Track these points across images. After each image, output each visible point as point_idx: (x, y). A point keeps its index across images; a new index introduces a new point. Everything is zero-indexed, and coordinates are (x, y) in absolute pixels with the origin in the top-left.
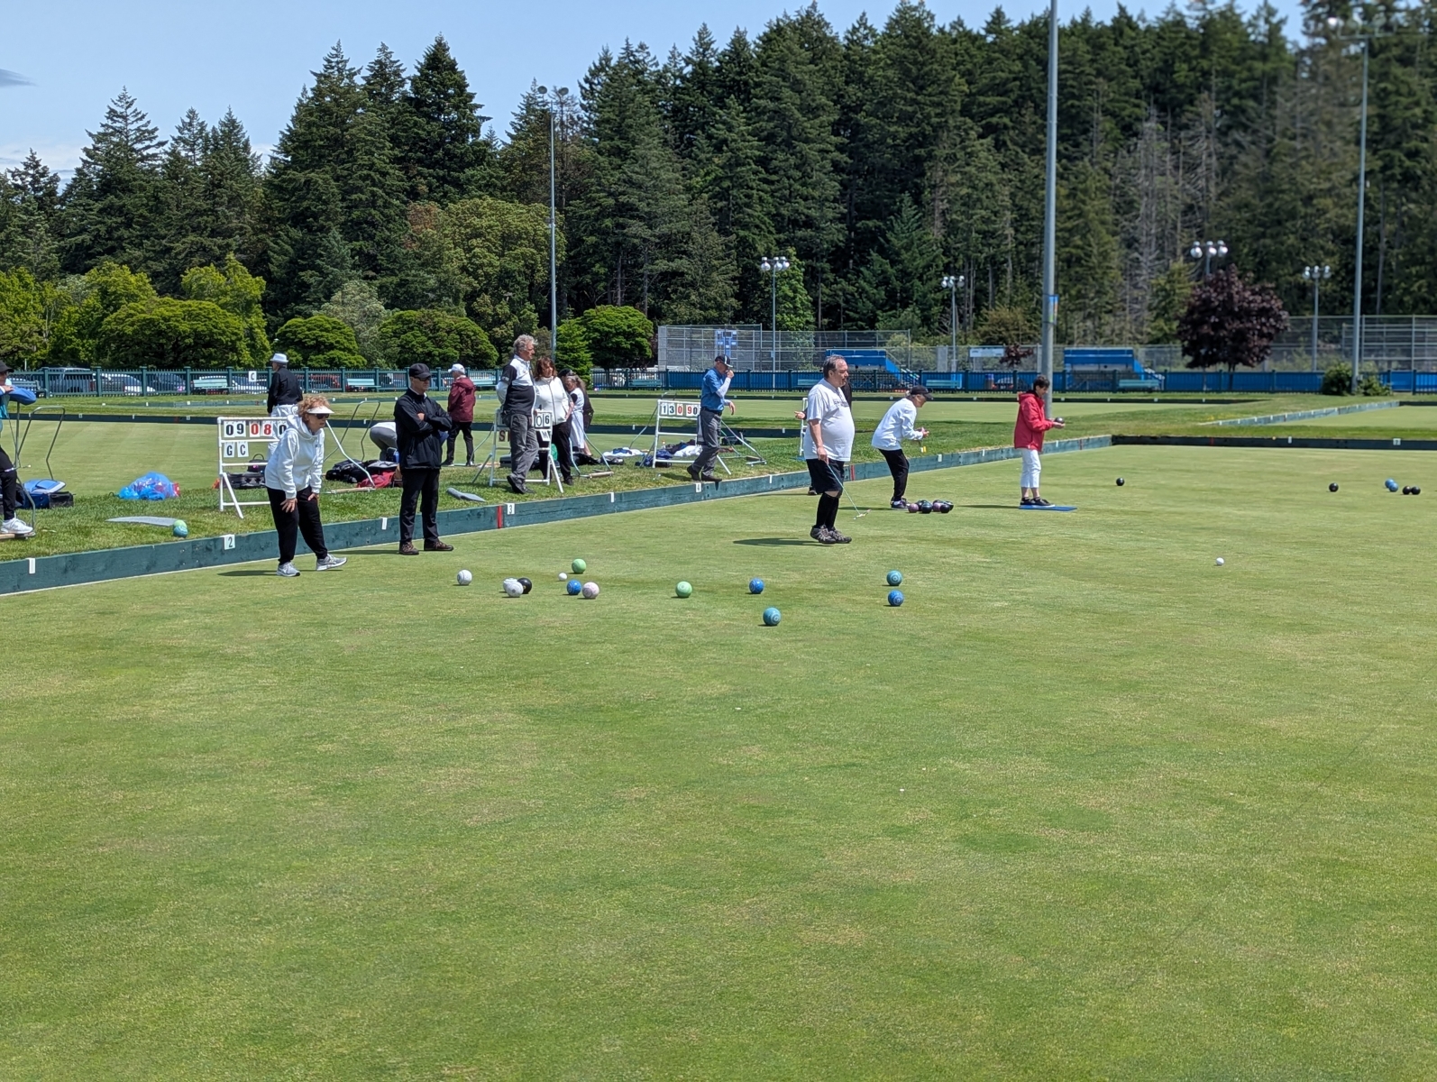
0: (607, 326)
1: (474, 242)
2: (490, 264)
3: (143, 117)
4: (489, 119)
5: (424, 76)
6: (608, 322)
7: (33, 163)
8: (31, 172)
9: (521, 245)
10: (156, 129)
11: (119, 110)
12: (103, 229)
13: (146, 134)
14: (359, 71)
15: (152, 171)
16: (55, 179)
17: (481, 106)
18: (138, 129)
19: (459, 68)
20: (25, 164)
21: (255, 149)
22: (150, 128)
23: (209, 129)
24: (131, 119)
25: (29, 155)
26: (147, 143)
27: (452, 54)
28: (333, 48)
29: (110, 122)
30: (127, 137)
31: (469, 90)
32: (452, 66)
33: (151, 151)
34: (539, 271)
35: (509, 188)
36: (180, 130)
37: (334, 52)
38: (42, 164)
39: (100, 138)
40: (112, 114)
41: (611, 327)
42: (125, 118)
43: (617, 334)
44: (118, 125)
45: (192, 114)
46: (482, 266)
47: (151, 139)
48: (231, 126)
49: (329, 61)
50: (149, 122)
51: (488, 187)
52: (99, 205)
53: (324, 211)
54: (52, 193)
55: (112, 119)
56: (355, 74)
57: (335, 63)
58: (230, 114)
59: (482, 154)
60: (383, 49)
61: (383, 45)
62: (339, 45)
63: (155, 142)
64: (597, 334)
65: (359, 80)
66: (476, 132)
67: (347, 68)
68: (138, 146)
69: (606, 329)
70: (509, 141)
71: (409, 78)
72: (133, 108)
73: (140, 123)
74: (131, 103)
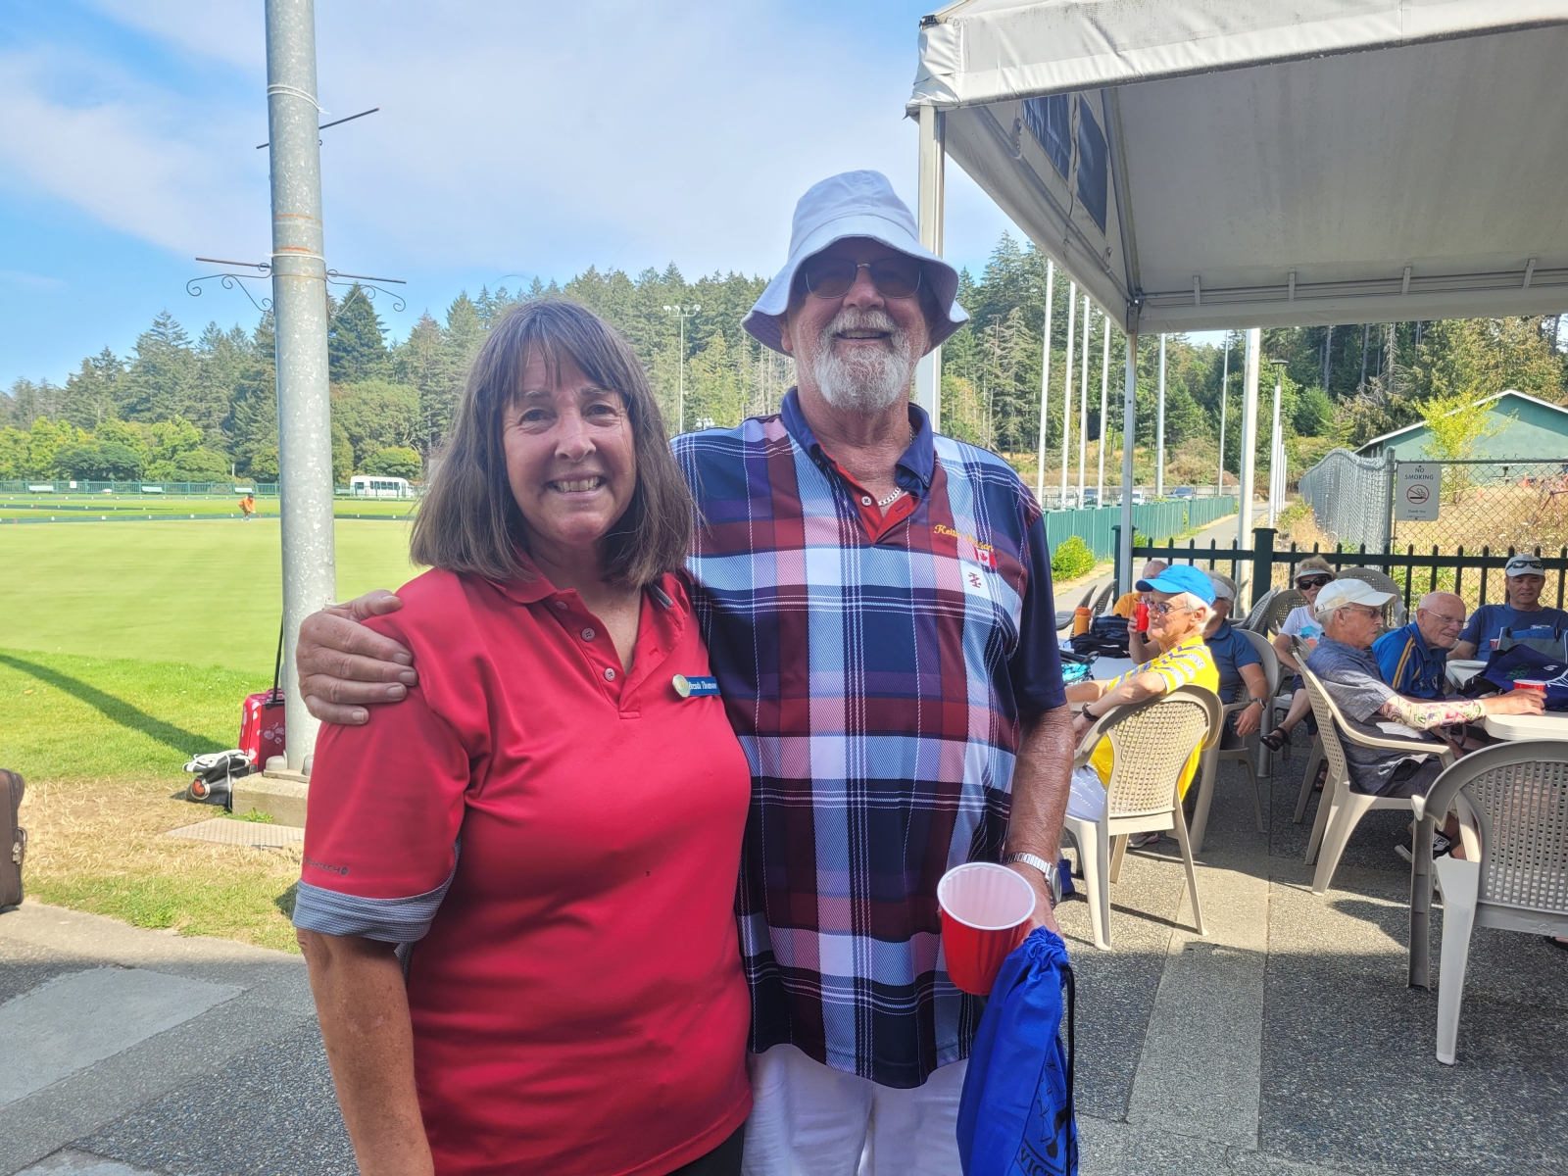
3: (177, 325)
5: (347, 304)
7: (106, 354)
8: (106, 359)
10: (187, 333)
11: (161, 321)
13: (180, 337)
16: (121, 365)
17: (382, 323)
18: (175, 333)
19: (369, 300)
20: (102, 354)
22: (183, 332)
23: (223, 333)
24: (169, 326)
26: (181, 342)
27: (364, 293)
30: (167, 338)
31: (376, 312)
33: (181, 347)
38: (112, 354)
39: (146, 337)
40: (157, 324)
42: (165, 325)
44: (160, 330)
45: (213, 324)
47: (183, 339)
50: (182, 328)
54: (121, 371)
58: (237, 325)
59: (382, 354)
63: (186, 341)
66: (379, 339)
68: (175, 344)
72: (171, 320)
73: (176, 329)
74: (170, 317)
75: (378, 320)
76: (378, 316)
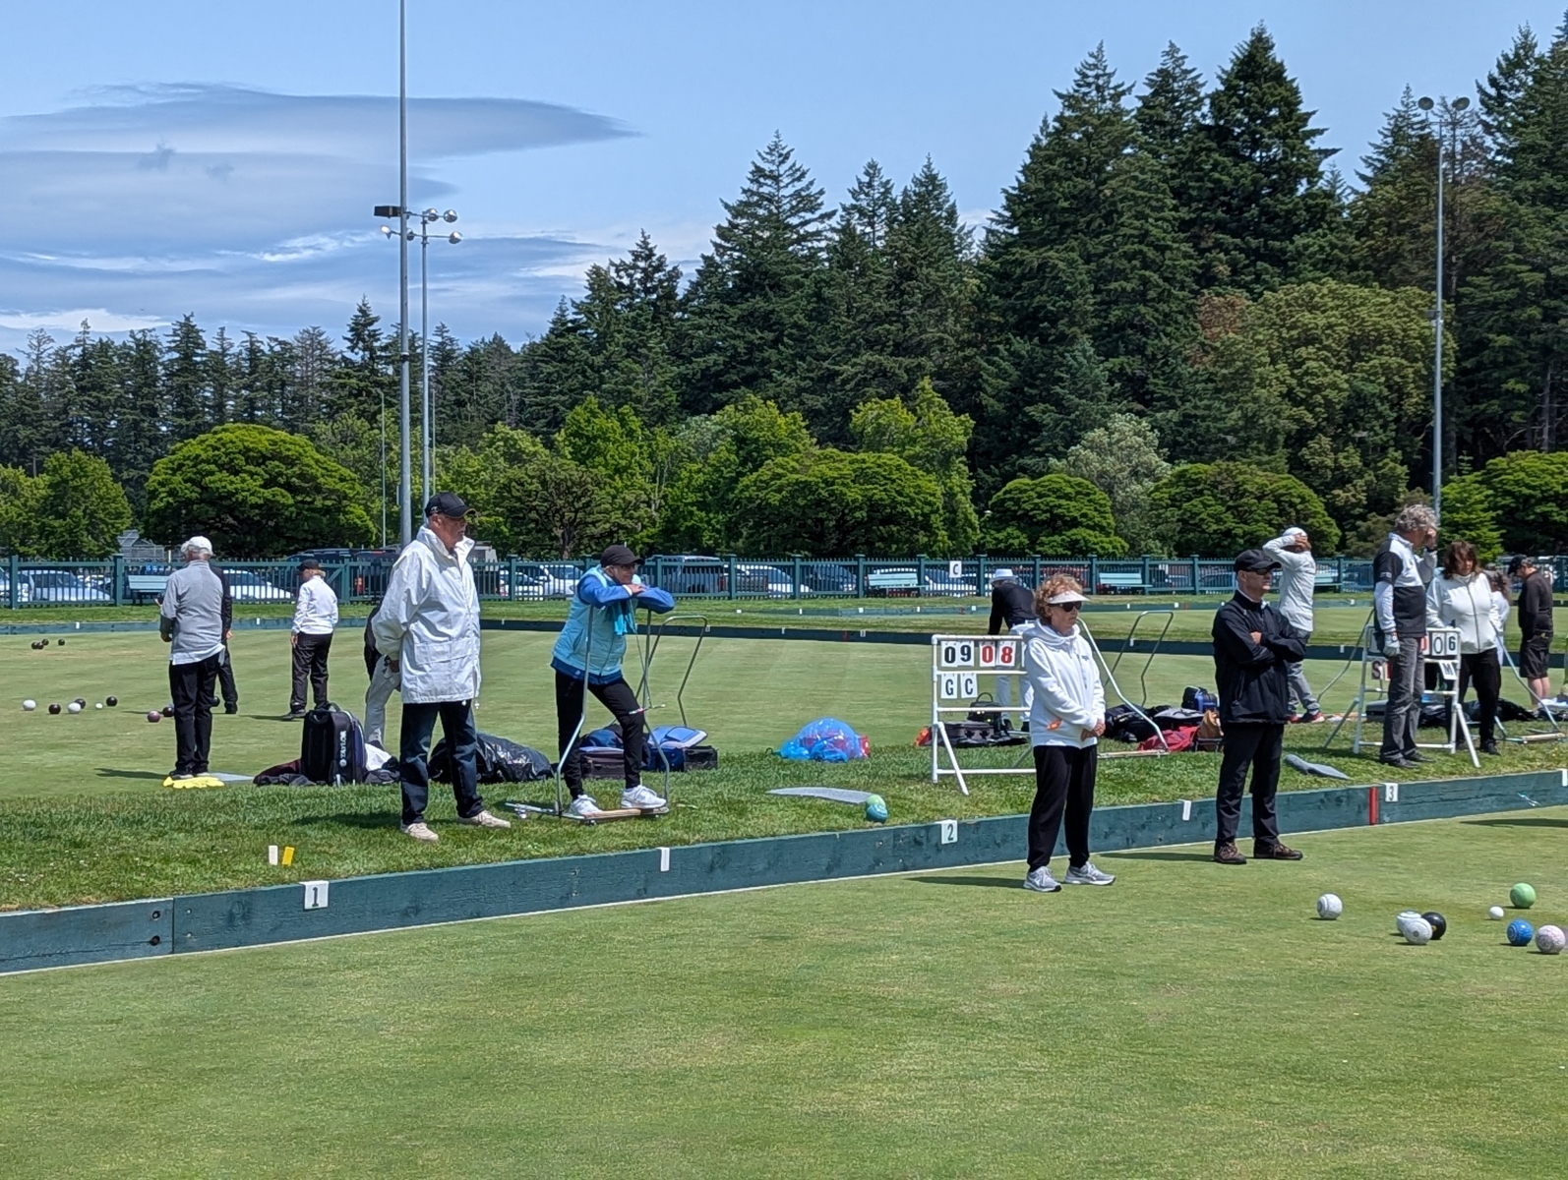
0: (1528, 486)
1: (1303, 351)
2: (1334, 386)
3: (803, 175)
4: (1334, 151)
5: (1230, 88)
6: (1528, 480)
7: (645, 252)
8: (642, 264)
9: (1380, 353)
10: (821, 192)
11: (767, 167)
12: (741, 347)
13: (807, 202)
14: (1130, 89)
15: (812, 256)
16: (674, 275)
17: (1320, 132)
18: (797, 194)
19: (1289, 75)
20: (633, 253)
21: (963, 219)
22: (814, 190)
23: (897, 194)
24: (786, 180)
25: (639, 239)
26: (808, 216)
27: (1278, 54)
28: (1092, 55)
29: (754, 187)
30: (777, 208)
31: (1303, 108)
32: (1277, 74)
33: (811, 228)
34: (1409, 395)
35: (1362, 264)
36: (854, 194)
37: (1092, 61)
38: (658, 253)
39: (737, 211)
40: (758, 172)
41: (1534, 488)
42: (776, 179)
43: (1545, 500)
44: (765, 190)
45: (872, 170)
46: (1318, 389)
47: (812, 210)
48: (930, 185)
49: (1085, 76)
50: (811, 183)
51: (1327, 265)
52: (734, 313)
53: (1067, 310)
54: (670, 294)
55: (757, 181)
56: (1123, 93)
57: (1094, 76)
58: (928, 167)
59: (1320, 210)
60: (1173, 50)
61: (1172, 45)
62: (1100, 49)
63: (818, 214)
64: (1508, 500)
65: (1130, 103)
66: (1313, 175)
67: (1111, 85)
68: (794, 221)
69: (1526, 491)
70: (1365, 188)
71: (1207, 96)
72: (789, 163)
73: (799, 185)
74: (787, 157)
75: (1311, 125)
76: (1309, 115)
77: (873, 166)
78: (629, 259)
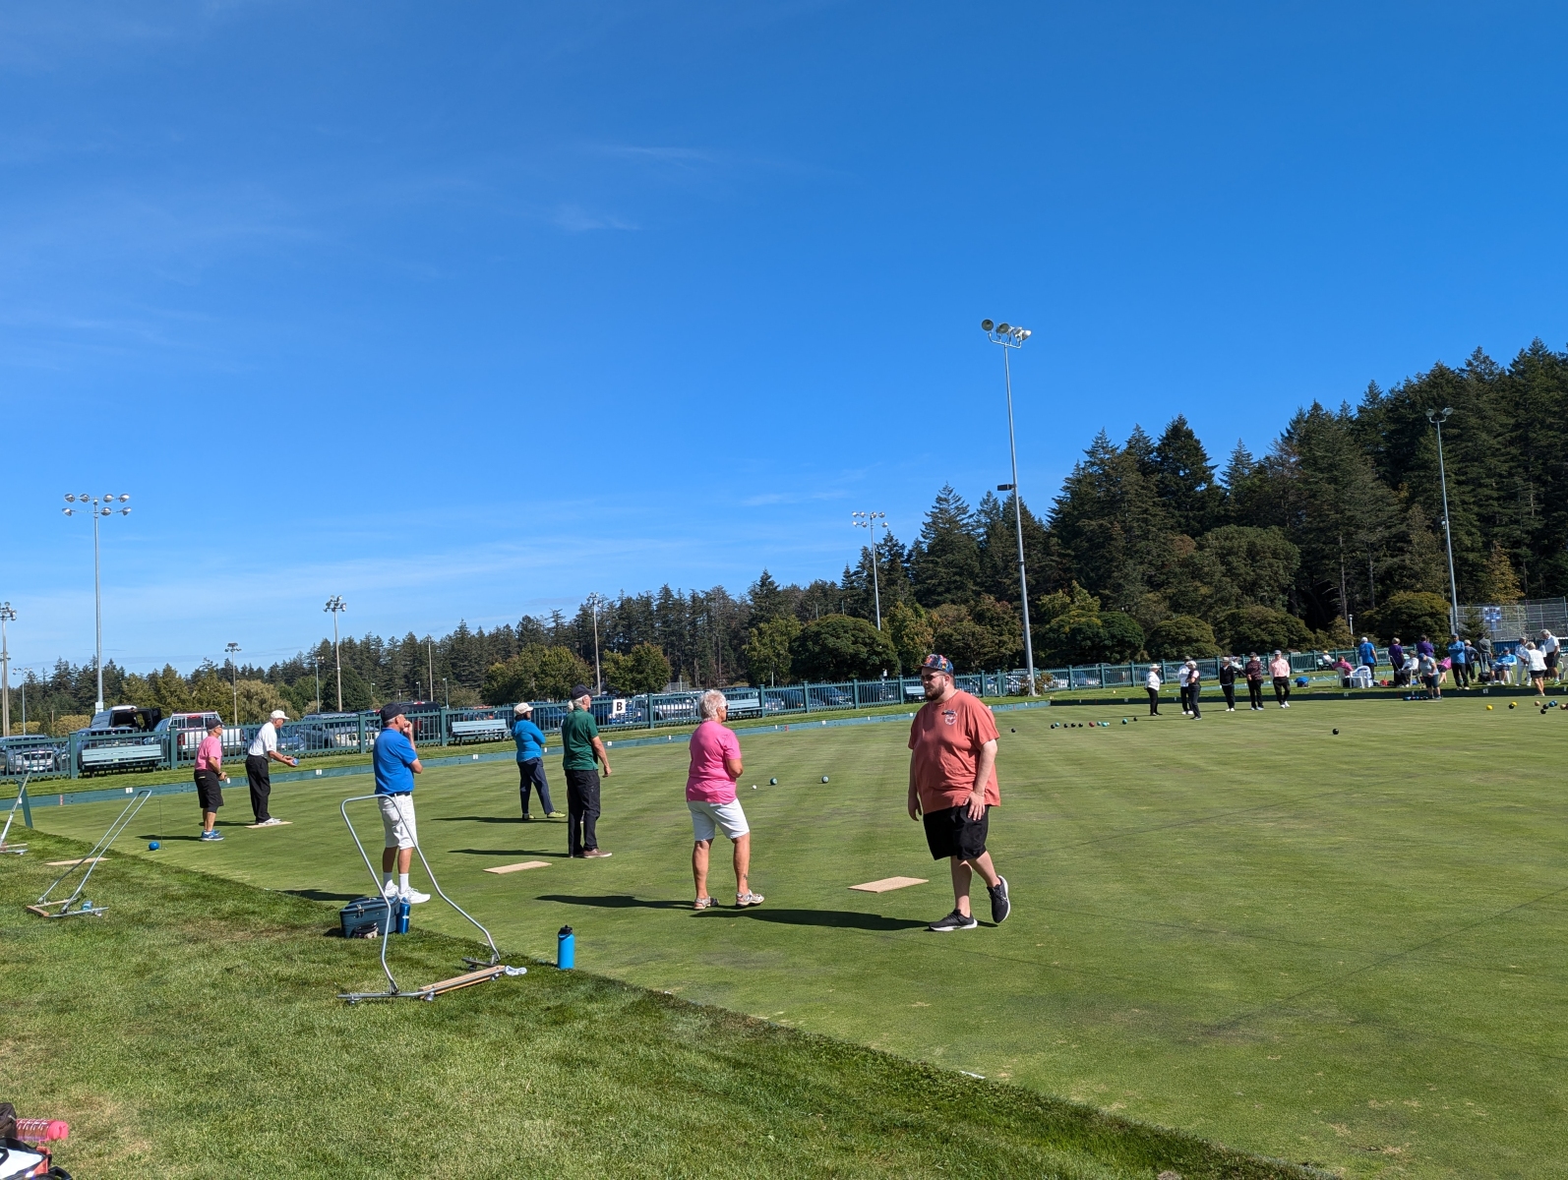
3: (960, 499)
5: (1165, 444)
8: (888, 543)
10: (968, 506)
11: (943, 496)
13: (962, 510)
14: (1119, 446)
15: (965, 535)
16: (903, 548)
18: (957, 508)
19: (1197, 436)
20: (884, 539)
22: (965, 505)
23: (1000, 504)
24: (952, 502)
25: (888, 532)
26: (963, 516)
27: (1189, 426)
28: (1099, 433)
29: (938, 505)
30: (949, 514)
31: (1202, 449)
32: (1190, 435)
33: (965, 522)
36: (981, 505)
37: (1100, 435)
38: (896, 537)
39: (932, 517)
40: (939, 500)
42: (947, 501)
44: (943, 506)
47: (965, 514)
49: (1096, 443)
50: (963, 501)
54: (901, 556)
55: (939, 502)
56: (1116, 449)
57: (1101, 443)
60: (1138, 428)
61: (1137, 426)
62: (1103, 431)
63: (968, 515)
67: (1110, 445)
68: (958, 519)
71: (1154, 449)
72: (954, 493)
73: (958, 503)
74: (951, 491)
77: (989, 492)
78: (883, 542)
